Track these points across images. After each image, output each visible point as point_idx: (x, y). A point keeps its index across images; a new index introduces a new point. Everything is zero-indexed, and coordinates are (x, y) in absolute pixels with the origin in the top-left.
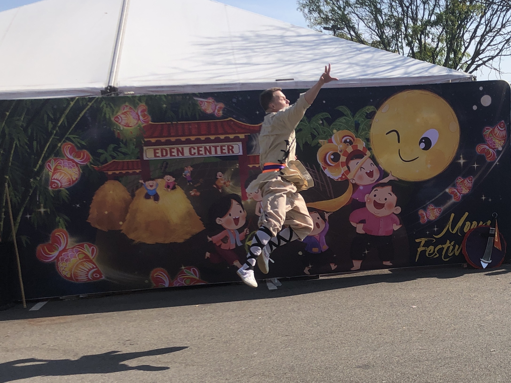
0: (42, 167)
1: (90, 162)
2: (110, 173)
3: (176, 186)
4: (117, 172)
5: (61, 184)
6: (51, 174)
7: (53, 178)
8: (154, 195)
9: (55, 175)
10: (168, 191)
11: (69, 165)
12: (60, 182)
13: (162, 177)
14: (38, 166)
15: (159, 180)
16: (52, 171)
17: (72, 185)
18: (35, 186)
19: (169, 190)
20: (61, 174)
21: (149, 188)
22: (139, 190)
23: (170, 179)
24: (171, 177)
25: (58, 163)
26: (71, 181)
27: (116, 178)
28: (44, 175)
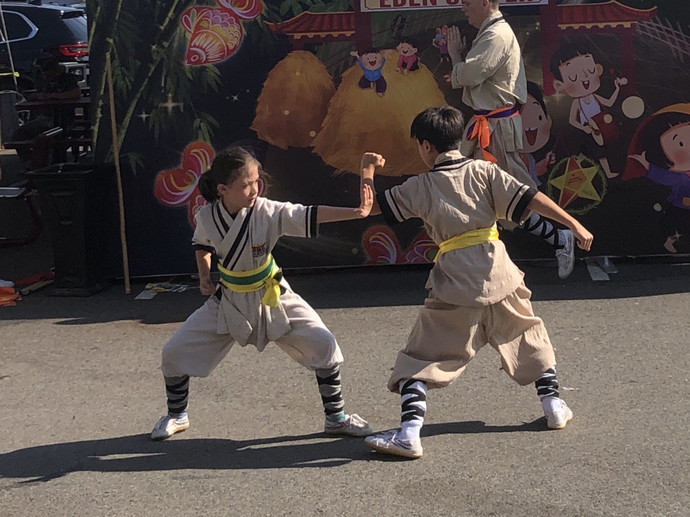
0: (174, 23)
1: (262, 15)
2: (297, 36)
3: (419, 64)
4: (311, 35)
5: (207, 56)
6: (189, 36)
7: (192, 45)
8: (376, 81)
9: (197, 38)
10: (402, 73)
11: (223, 20)
12: (206, 53)
13: (393, 46)
14: (167, 20)
15: (388, 53)
16: (192, 31)
17: (225, 59)
18: (159, 59)
19: (405, 71)
20: (207, 37)
21: (369, 67)
22: (349, 70)
23: (407, 49)
24: (410, 46)
25: (204, 17)
26: (226, 49)
27: (308, 46)
28: (177, 39)
